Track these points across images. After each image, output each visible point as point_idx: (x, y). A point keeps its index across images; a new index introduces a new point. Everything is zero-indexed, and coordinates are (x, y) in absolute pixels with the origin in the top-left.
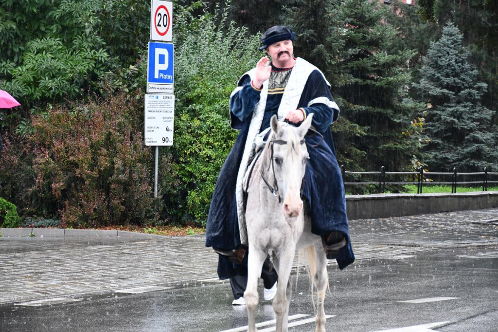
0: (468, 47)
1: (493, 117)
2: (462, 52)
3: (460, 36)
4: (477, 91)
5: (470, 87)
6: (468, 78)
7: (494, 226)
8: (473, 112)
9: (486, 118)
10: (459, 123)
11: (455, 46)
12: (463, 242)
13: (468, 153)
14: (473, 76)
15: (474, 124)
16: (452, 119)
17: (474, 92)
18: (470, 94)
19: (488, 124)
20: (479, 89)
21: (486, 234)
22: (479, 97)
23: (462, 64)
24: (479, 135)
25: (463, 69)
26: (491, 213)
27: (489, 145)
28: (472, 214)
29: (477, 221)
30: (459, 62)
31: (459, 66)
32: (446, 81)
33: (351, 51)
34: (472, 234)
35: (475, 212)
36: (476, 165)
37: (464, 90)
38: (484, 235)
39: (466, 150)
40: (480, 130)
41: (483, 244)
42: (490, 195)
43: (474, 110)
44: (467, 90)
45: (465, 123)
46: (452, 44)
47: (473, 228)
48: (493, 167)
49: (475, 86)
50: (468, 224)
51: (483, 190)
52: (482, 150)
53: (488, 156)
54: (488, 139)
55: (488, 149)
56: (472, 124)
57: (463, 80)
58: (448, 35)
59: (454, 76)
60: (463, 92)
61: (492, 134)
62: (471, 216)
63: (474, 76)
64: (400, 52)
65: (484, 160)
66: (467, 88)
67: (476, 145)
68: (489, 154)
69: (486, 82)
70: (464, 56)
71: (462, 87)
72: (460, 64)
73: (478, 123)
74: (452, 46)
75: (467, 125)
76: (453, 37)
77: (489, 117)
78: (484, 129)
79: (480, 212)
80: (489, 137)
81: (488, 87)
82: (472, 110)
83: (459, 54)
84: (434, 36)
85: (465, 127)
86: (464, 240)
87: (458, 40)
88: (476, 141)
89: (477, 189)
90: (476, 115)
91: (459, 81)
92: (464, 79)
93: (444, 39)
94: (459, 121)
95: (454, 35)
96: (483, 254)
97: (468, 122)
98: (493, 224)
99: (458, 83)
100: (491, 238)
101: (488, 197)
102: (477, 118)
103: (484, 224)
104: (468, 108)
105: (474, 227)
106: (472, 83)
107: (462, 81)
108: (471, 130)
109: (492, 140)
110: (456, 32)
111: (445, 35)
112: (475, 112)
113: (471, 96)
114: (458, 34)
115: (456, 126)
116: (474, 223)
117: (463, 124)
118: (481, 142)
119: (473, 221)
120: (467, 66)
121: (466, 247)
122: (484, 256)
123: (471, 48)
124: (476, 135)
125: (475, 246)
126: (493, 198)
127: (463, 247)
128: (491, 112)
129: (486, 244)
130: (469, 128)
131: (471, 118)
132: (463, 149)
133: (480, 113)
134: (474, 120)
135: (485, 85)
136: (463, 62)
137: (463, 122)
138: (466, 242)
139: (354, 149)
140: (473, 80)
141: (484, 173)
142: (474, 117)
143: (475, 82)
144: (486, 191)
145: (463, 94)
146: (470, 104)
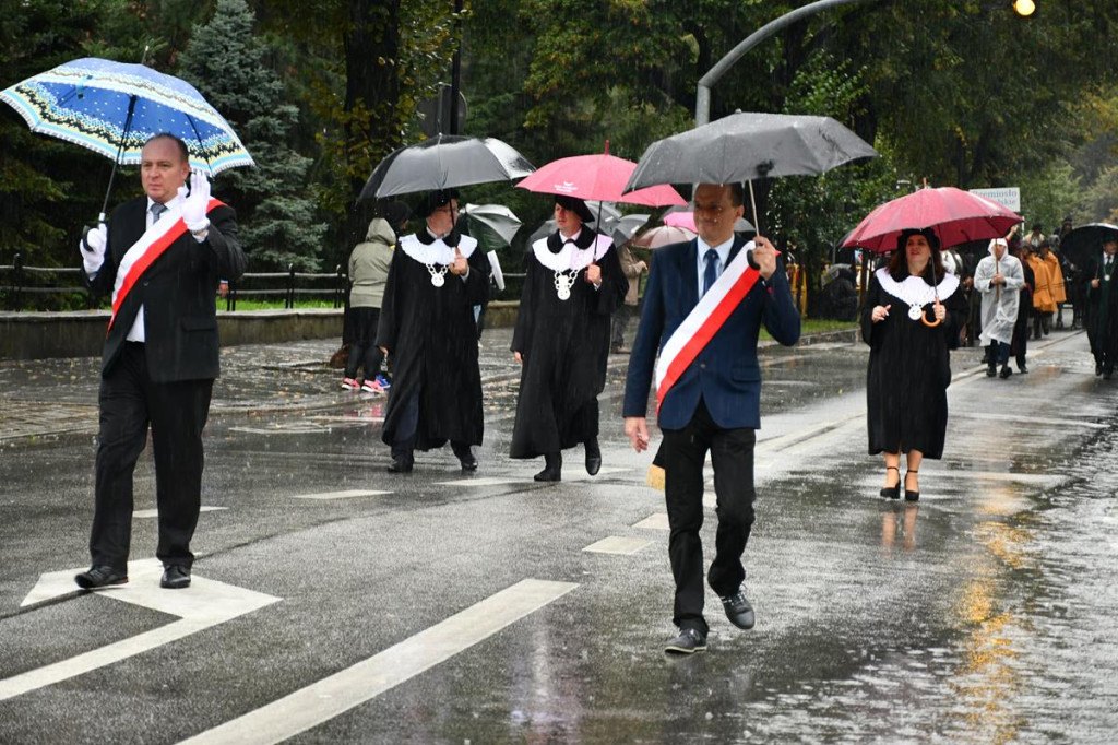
0: (265, 38)
1: (309, 169)
2: (252, 46)
3: (249, 17)
4: (279, 121)
5: (266, 113)
6: (262, 96)
7: (304, 373)
8: (271, 160)
9: (294, 173)
11: (240, 34)
12: (242, 403)
13: (259, 236)
14: (271, 92)
15: (273, 183)
17: (273, 121)
18: (265, 125)
19: (299, 183)
20: (283, 116)
21: (287, 388)
22: (282, 133)
23: (253, 70)
24: (280, 203)
25: (253, 78)
26: (299, 350)
27: (299, 223)
28: (265, 351)
29: (272, 364)
30: (247, 65)
31: (247, 73)
32: (222, 100)
33: (39, 38)
34: (261, 388)
35: (270, 347)
36: (275, 260)
37: (253, 117)
38: (284, 391)
39: (256, 231)
40: (285, 194)
41: (281, 408)
42: (298, 316)
43: (273, 156)
44: (261, 119)
45: (256, 179)
46: (234, 30)
47: (263, 377)
48: (306, 263)
49: (276, 111)
50: (255, 369)
51: (287, 307)
52: (287, 231)
53: (298, 243)
54: (299, 212)
55: (298, 229)
56: (269, 183)
57: (254, 99)
58: (225, 14)
59: (236, 92)
60: (252, 122)
61: (306, 203)
62: (262, 355)
63: (274, 92)
64: (135, 42)
65: (290, 251)
66: (260, 114)
67: (276, 222)
68: (300, 239)
69: (298, 104)
70: (255, 54)
71: (253, 112)
72: (248, 69)
73: (281, 181)
74: (234, 34)
75: (259, 184)
76: (235, 18)
77: (299, 170)
78: (289, 192)
79: (279, 348)
80: (300, 208)
81: (299, 113)
82: (268, 157)
83: (247, 51)
84: (201, 15)
85: (256, 188)
86: (245, 399)
87: (245, 25)
88: (276, 214)
89: (277, 305)
90: (278, 165)
91: (246, 101)
92: (255, 97)
93: (219, 21)
94: (245, 176)
95: (237, 14)
96: (278, 426)
97: (261, 178)
98: (300, 371)
99: (244, 104)
100: (297, 396)
101: (296, 319)
102: (278, 171)
103: (285, 371)
104: (261, 153)
105: (267, 375)
106: (269, 106)
107: (251, 102)
108: (267, 194)
109: (306, 213)
110: (241, 9)
111: (222, 13)
112: (276, 159)
113: (268, 130)
114: (244, 11)
115: (240, 187)
116: (265, 368)
117: (252, 181)
118: (286, 217)
119: (265, 365)
120: (261, 72)
121: (248, 412)
122: (281, 429)
123: (270, 39)
124: (277, 203)
125: (265, 412)
126: (304, 322)
127: (243, 412)
128: (304, 160)
129: (286, 407)
130: (262, 191)
131: (267, 171)
132: (251, 228)
133: (284, 162)
134: (273, 176)
135: (293, 109)
136: (253, 66)
137: (251, 177)
138: (248, 403)
139: (43, 225)
140: (272, 101)
141: (288, 274)
142: (273, 169)
143: (275, 103)
144: (292, 307)
145: (253, 125)
146: (265, 145)
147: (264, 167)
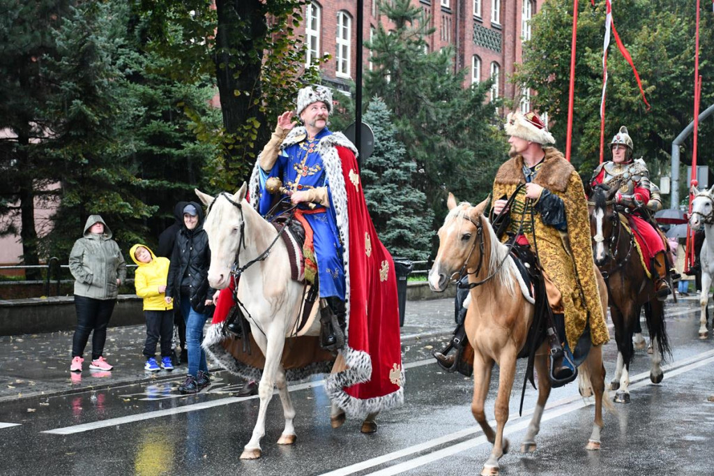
0: (395, 124)
2: (387, 129)
3: (388, 112)
4: (403, 172)
5: (397, 167)
6: (393, 157)
8: (400, 195)
9: (412, 201)
10: (380, 207)
11: (381, 122)
13: (389, 239)
14: (398, 155)
15: (397, 208)
16: (371, 202)
17: (398, 171)
18: (394, 174)
19: (420, 208)
20: (406, 169)
22: (406, 178)
23: (387, 143)
24: (401, 220)
25: (387, 147)
27: (414, 231)
30: (384, 140)
31: (383, 145)
36: (399, 253)
37: (387, 169)
39: (387, 236)
40: (406, 214)
43: (400, 192)
44: (391, 170)
45: (386, 206)
46: (376, 120)
48: (419, 255)
49: (401, 166)
52: (405, 235)
53: (415, 243)
54: (414, 224)
55: (413, 235)
56: (395, 208)
57: (388, 159)
58: (373, 111)
59: (377, 155)
60: (386, 172)
61: (419, 219)
63: (400, 154)
65: (411, 247)
66: (391, 168)
67: (398, 231)
68: (416, 240)
69: (416, 161)
70: (389, 134)
71: (387, 167)
72: (384, 142)
73: (403, 207)
75: (389, 209)
76: (377, 113)
77: (415, 200)
78: (409, 213)
80: (415, 222)
82: (396, 193)
83: (384, 132)
85: (386, 211)
87: (385, 117)
88: (399, 226)
90: (402, 197)
91: (383, 160)
92: (389, 158)
94: (380, 204)
95: (380, 111)
97: (390, 205)
99: (382, 163)
102: (402, 201)
106: (397, 163)
107: (386, 161)
108: (395, 214)
110: (382, 108)
113: (395, 177)
114: (384, 110)
115: (376, 210)
117: (385, 207)
118: (404, 227)
120: (392, 144)
124: (399, 220)
130: (390, 213)
131: (395, 201)
132: (385, 235)
133: (407, 195)
134: (398, 203)
137: (384, 205)
140: (399, 160)
142: (399, 200)
143: (401, 161)
145: (387, 175)
146: (395, 186)
147: (394, 199)
